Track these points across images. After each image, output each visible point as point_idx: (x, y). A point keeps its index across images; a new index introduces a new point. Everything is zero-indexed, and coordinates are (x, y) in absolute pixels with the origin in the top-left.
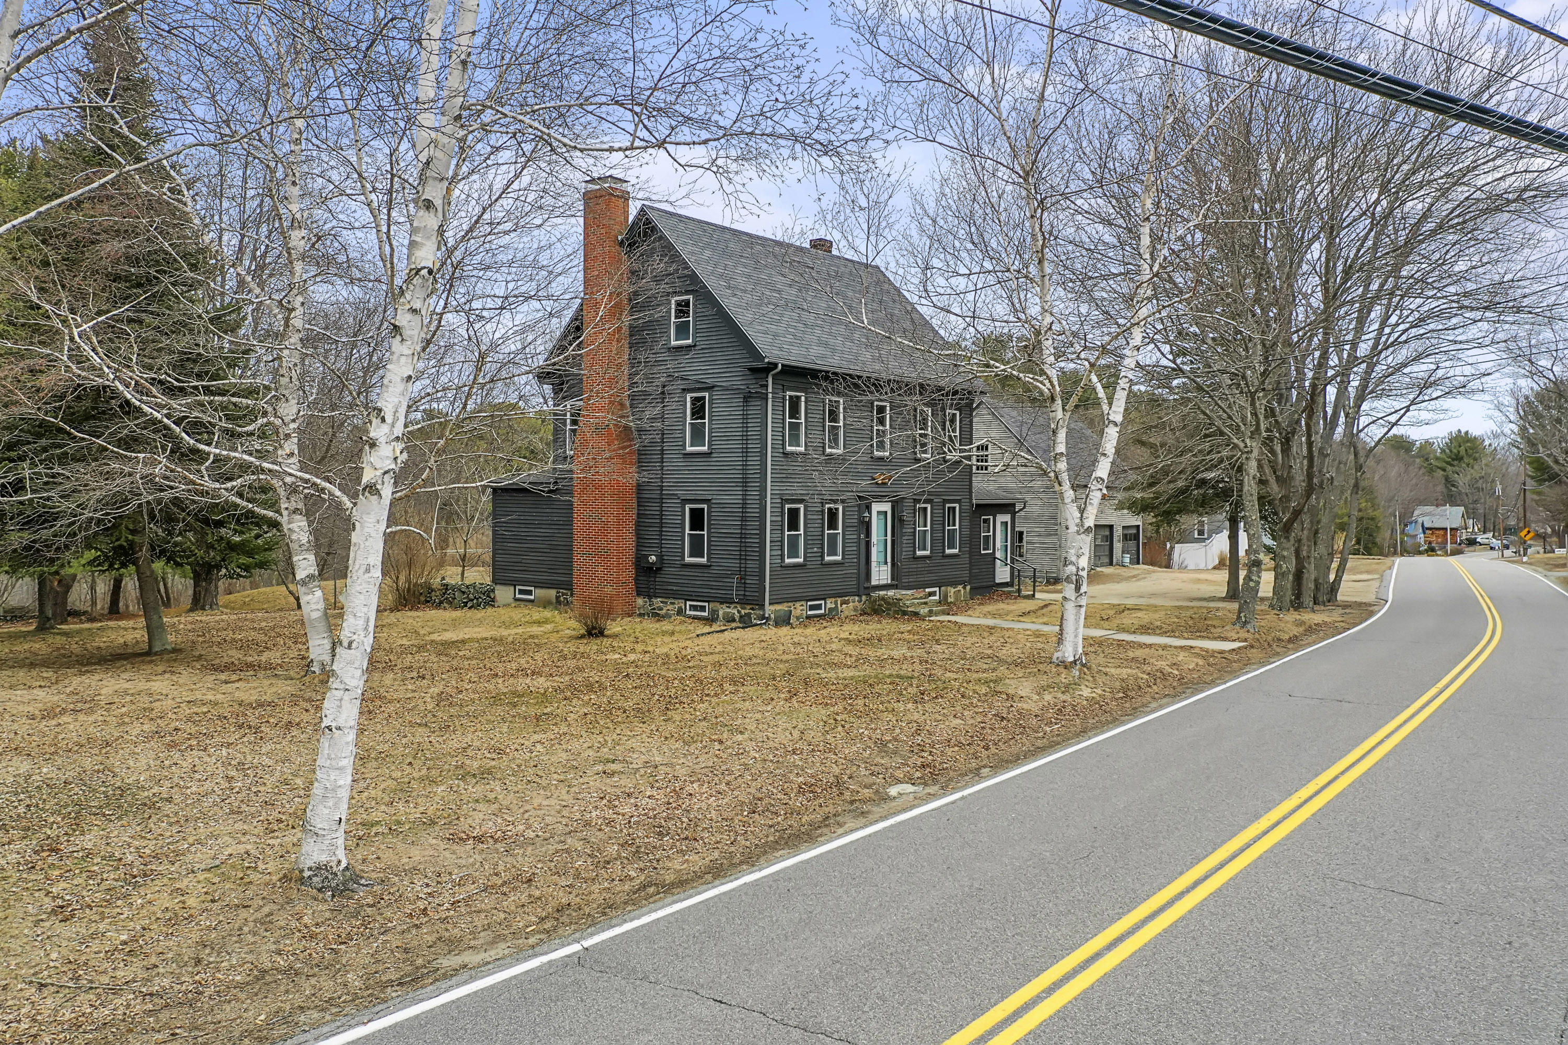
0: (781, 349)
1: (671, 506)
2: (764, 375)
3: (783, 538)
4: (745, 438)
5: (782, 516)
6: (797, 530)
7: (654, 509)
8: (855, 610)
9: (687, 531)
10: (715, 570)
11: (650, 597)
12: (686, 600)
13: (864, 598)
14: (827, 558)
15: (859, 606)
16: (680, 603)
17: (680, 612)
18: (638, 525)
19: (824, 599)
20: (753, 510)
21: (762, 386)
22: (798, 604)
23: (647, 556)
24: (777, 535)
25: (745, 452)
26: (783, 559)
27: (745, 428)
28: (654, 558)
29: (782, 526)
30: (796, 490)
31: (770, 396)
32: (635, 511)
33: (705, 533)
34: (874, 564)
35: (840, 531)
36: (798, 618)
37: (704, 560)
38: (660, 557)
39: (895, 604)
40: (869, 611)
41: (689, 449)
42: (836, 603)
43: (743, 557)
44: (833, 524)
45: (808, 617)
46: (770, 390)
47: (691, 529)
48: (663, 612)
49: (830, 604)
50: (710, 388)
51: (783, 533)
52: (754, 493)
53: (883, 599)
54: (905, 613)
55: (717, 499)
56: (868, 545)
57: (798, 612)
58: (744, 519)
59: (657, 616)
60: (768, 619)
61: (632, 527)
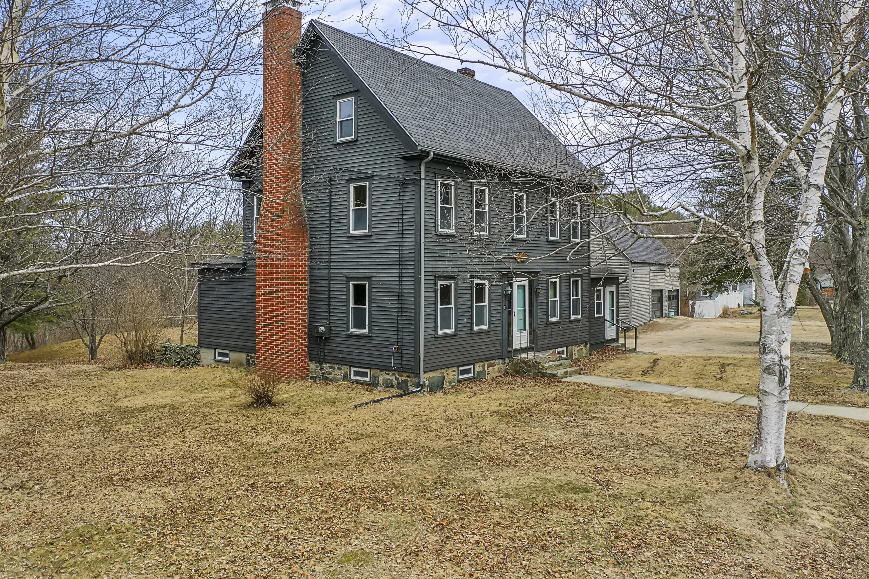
0: (433, 140)
1: (337, 284)
2: (417, 163)
3: (436, 311)
4: (401, 221)
5: (435, 291)
6: (448, 303)
7: (324, 285)
8: (500, 371)
9: (351, 305)
10: (375, 340)
11: (321, 364)
12: (351, 366)
13: (507, 360)
14: (475, 328)
15: (503, 367)
16: (345, 369)
17: (346, 377)
18: (310, 299)
19: (473, 364)
20: (408, 286)
21: (416, 173)
22: (450, 371)
23: (317, 327)
24: (431, 309)
25: (402, 234)
26: (436, 331)
27: (401, 212)
28: (323, 328)
29: (435, 300)
30: (446, 267)
31: (423, 182)
32: (308, 288)
33: (367, 307)
34: (515, 331)
35: (486, 303)
36: (450, 383)
37: (365, 331)
38: (329, 328)
39: (535, 367)
40: (511, 371)
41: (352, 232)
42: (483, 367)
43: (400, 329)
44: (480, 298)
45: (459, 381)
46: (423, 176)
47: (356, 303)
48: (331, 376)
49: (478, 368)
50: (370, 178)
51: (436, 307)
52: (409, 271)
53: (524, 362)
54: (544, 375)
55: (376, 276)
56: (510, 313)
57: (451, 377)
58: (400, 294)
59: (326, 380)
60: (422, 386)
61: (305, 302)
